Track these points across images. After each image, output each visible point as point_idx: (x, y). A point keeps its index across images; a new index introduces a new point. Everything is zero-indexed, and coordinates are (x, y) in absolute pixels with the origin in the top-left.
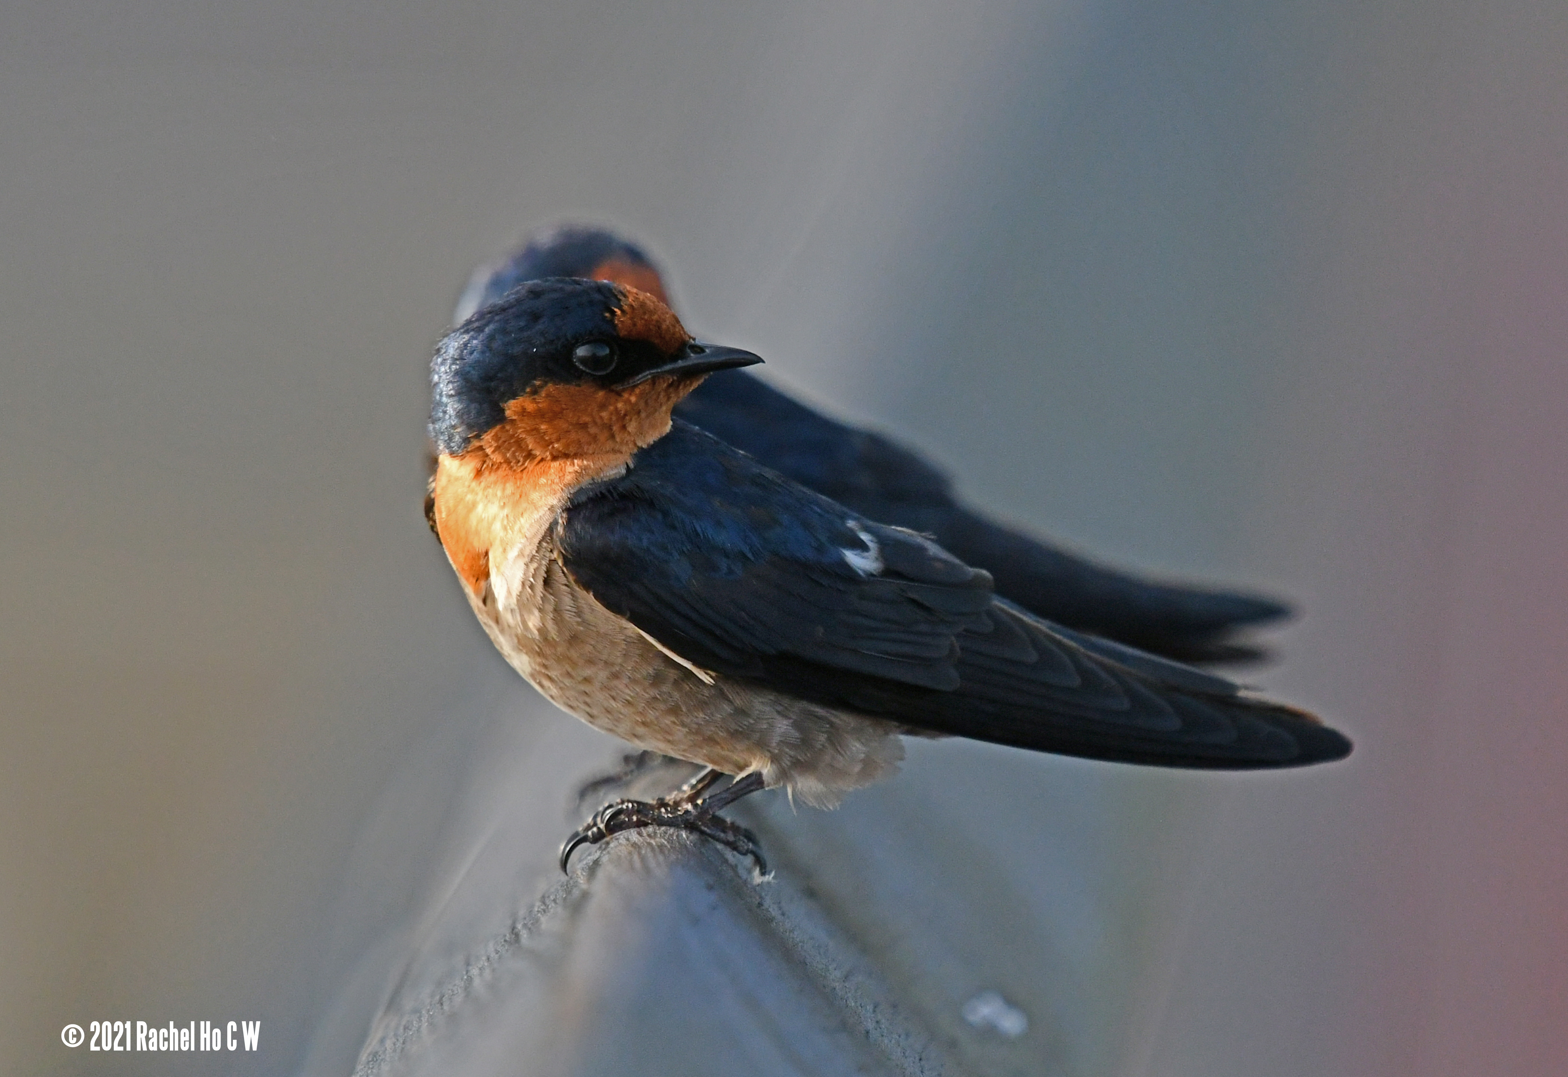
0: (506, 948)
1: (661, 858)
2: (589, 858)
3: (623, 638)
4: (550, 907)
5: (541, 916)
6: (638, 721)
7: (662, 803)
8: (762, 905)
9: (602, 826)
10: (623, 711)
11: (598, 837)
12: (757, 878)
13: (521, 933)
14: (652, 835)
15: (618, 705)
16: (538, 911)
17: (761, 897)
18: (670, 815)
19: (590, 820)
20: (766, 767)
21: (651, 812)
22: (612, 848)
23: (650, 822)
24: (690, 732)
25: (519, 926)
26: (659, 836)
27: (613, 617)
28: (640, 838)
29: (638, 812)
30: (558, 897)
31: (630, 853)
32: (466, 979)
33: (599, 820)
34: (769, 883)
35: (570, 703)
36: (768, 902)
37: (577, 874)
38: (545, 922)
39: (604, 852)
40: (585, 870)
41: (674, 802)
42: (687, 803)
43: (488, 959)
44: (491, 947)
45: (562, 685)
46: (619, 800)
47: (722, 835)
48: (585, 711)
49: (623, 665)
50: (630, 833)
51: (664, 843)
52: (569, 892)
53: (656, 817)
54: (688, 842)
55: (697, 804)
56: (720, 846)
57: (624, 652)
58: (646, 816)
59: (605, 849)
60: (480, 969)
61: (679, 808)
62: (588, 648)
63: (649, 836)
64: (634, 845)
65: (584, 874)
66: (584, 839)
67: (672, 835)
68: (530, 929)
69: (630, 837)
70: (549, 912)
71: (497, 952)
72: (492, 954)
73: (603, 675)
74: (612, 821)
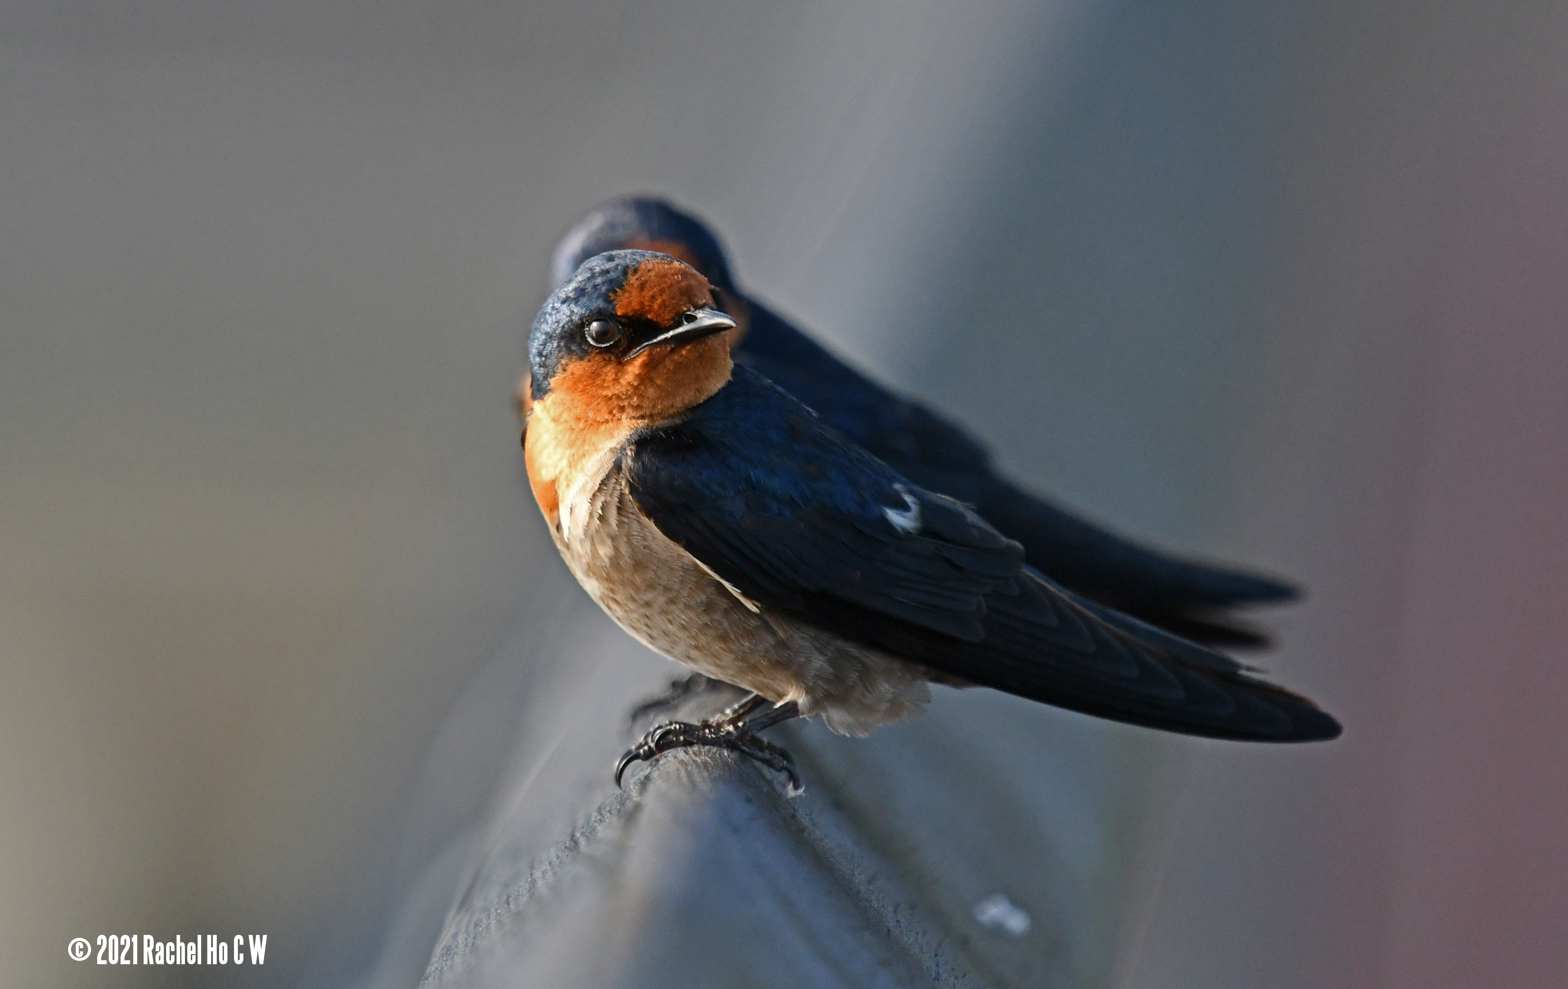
0: (566, 853)
1: (705, 774)
2: (641, 773)
3: (680, 565)
4: (606, 817)
5: (598, 825)
6: (691, 644)
7: (706, 725)
8: (795, 816)
9: (652, 745)
10: (678, 634)
11: (649, 755)
12: (791, 792)
13: (580, 840)
14: (698, 753)
15: (674, 628)
16: (595, 821)
17: (794, 809)
18: (713, 736)
19: (641, 740)
20: (802, 696)
21: (697, 733)
22: (661, 765)
23: (695, 741)
24: (736, 659)
25: (578, 835)
26: (703, 754)
27: (672, 545)
28: (687, 757)
29: (684, 732)
30: (613, 808)
31: (678, 770)
32: (530, 881)
33: (650, 739)
34: (800, 796)
35: (633, 625)
36: (801, 813)
37: (630, 788)
38: (602, 831)
39: (654, 769)
40: (637, 783)
41: (717, 724)
42: (729, 724)
43: (550, 863)
44: (553, 852)
45: (626, 608)
46: (667, 722)
47: (760, 754)
48: (647, 633)
49: (681, 591)
50: (678, 752)
51: (708, 761)
52: (622, 804)
53: (700, 737)
54: (730, 760)
55: (738, 726)
56: (758, 764)
57: (681, 578)
58: (692, 736)
59: (655, 765)
60: (543, 872)
61: (722, 730)
62: (650, 574)
63: (695, 754)
64: (682, 762)
65: (636, 788)
66: (636, 757)
67: (715, 753)
68: (587, 837)
69: (677, 755)
70: (605, 821)
71: (558, 857)
72: (554, 860)
73: (661, 600)
74: (661, 740)
